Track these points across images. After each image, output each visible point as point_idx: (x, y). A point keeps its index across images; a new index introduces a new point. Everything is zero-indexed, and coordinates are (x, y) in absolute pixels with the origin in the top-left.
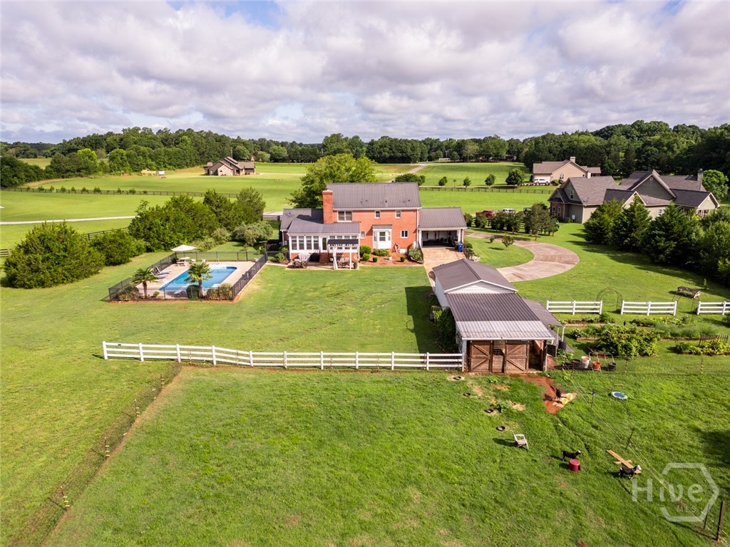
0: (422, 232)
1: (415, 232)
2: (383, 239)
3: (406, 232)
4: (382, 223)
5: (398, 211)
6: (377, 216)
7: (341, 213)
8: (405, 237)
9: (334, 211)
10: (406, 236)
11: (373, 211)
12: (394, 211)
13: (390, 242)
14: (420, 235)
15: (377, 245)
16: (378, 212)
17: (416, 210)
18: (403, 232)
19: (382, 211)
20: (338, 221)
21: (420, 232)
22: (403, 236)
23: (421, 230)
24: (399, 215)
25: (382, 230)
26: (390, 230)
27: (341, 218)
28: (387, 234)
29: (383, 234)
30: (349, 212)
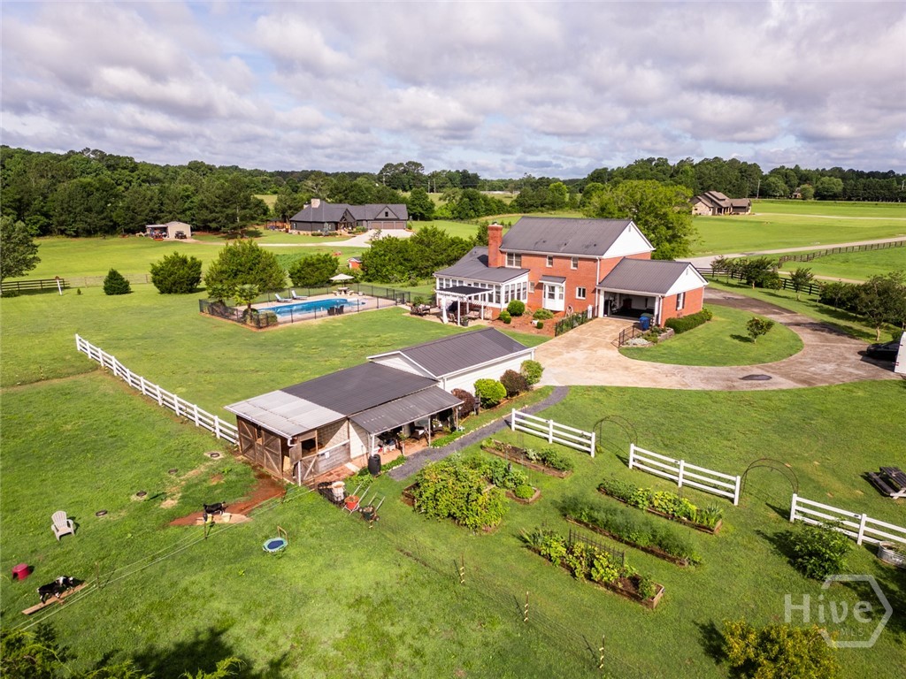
0: (605, 292)
1: (595, 291)
2: (552, 296)
3: (584, 290)
4: (554, 274)
5: (575, 259)
6: (549, 263)
7: (510, 255)
8: (581, 298)
9: (502, 252)
10: (584, 296)
11: (545, 256)
12: (569, 258)
13: (563, 302)
15: (545, 303)
16: (550, 258)
17: (595, 260)
18: (580, 289)
19: (556, 257)
20: (507, 266)
21: (602, 293)
22: (579, 295)
23: (603, 289)
24: (576, 265)
25: (552, 284)
26: (562, 285)
27: (510, 263)
28: (557, 289)
29: (552, 288)
30: (519, 255)
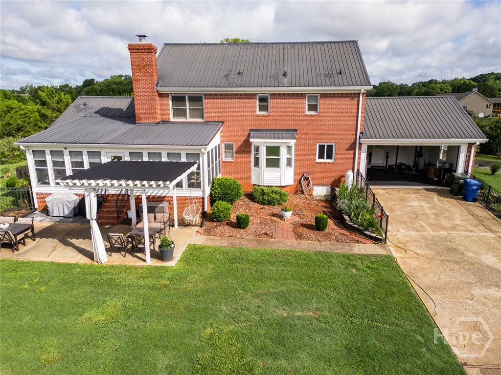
0: (369, 147)
1: (352, 147)
2: (273, 163)
3: (330, 148)
4: (274, 126)
5: (313, 96)
6: (262, 108)
7: (178, 99)
8: (325, 160)
9: (161, 95)
10: (329, 157)
11: (251, 96)
12: (301, 96)
13: (291, 170)
14: (364, 156)
15: (260, 176)
16: (263, 100)
17: (356, 94)
18: (322, 148)
19: (274, 96)
20: (172, 119)
21: (364, 148)
22: (321, 156)
23: (366, 142)
24: (313, 108)
25: (273, 142)
26: (292, 142)
27: (179, 113)
28: (283, 152)
29: (273, 151)
30: (196, 99)
